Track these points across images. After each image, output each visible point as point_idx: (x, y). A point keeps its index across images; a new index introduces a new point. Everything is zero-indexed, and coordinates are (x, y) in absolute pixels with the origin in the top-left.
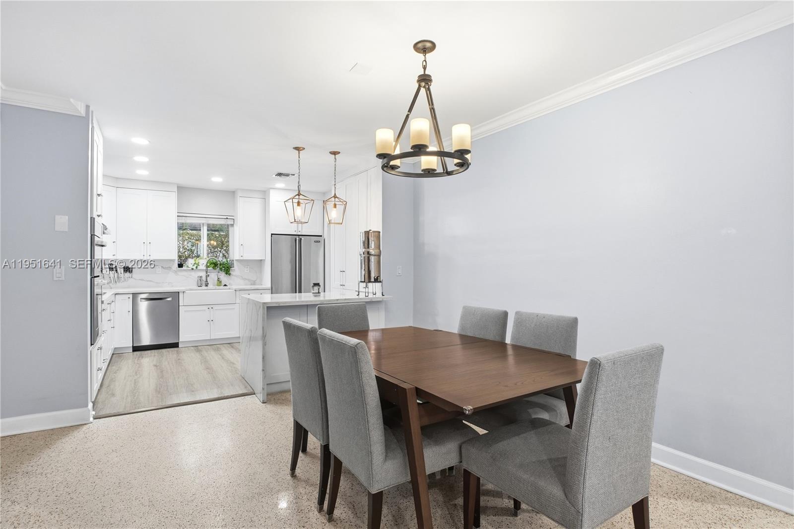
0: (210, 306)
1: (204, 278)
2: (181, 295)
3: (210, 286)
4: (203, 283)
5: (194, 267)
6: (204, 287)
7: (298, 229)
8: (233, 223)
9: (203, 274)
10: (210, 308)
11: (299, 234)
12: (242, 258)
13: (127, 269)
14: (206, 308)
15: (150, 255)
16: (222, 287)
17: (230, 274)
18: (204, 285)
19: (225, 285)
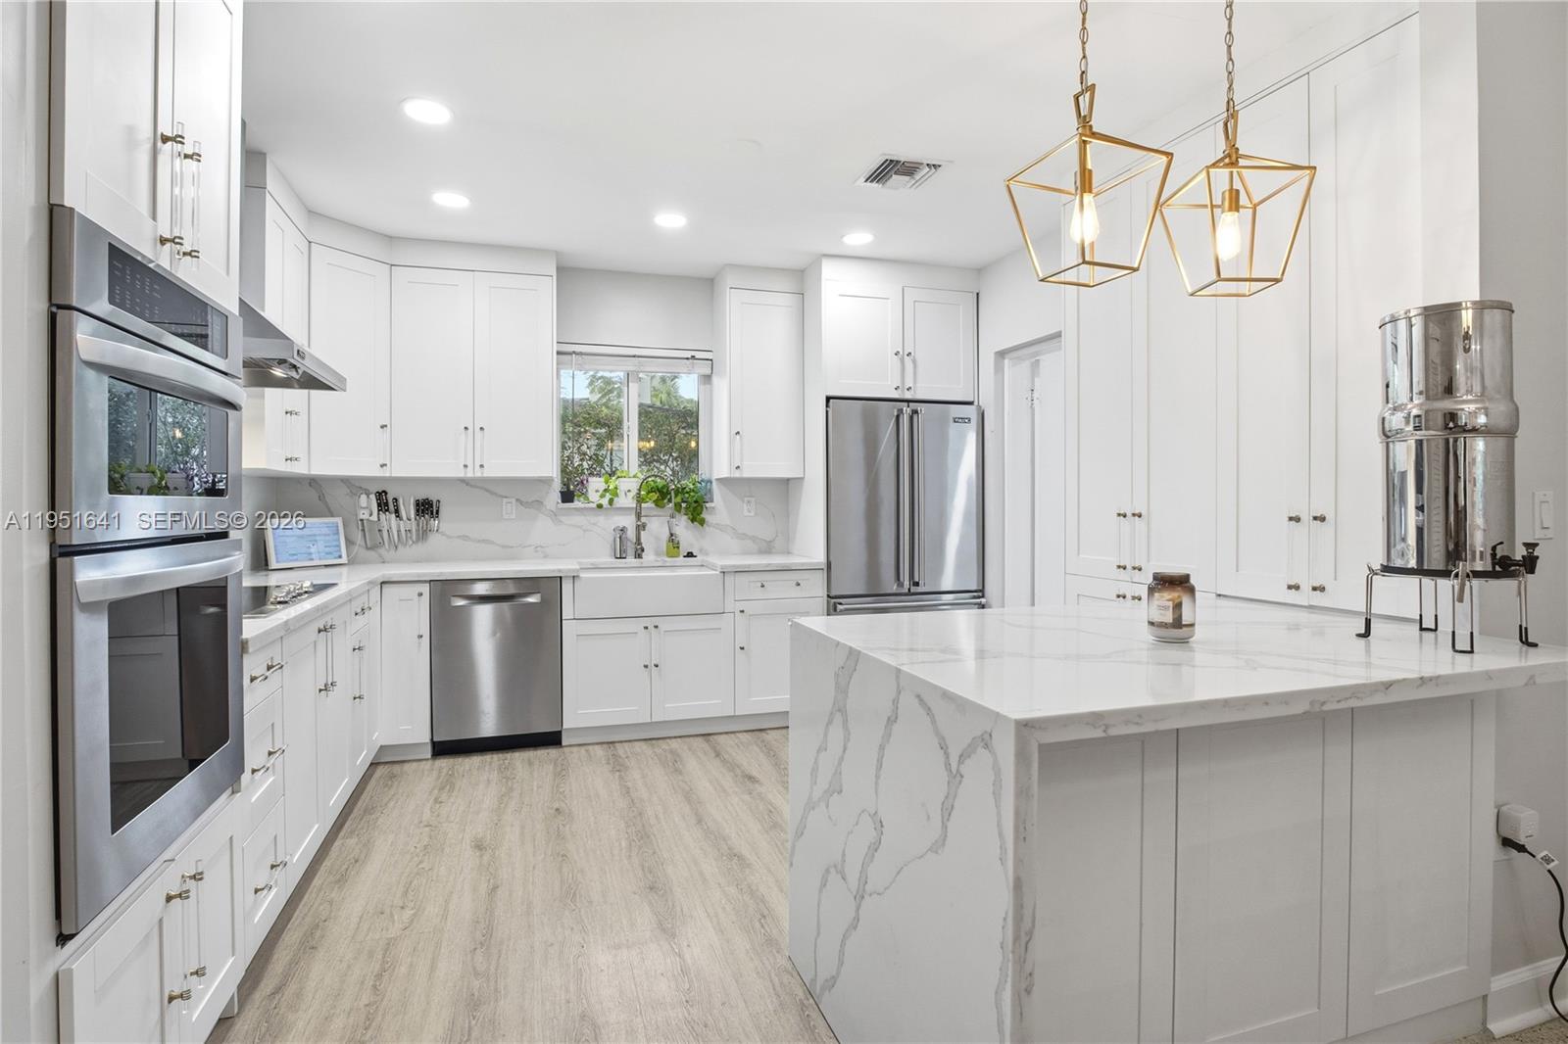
0: (651, 622)
1: (631, 534)
2: (567, 587)
3: (649, 557)
4: (629, 547)
5: (605, 502)
6: (631, 560)
7: (903, 382)
8: (708, 372)
9: (629, 522)
10: (651, 627)
11: (908, 396)
12: (737, 474)
13: (426, 508)
14: (636, 626)
15: (482, 466)
16: (681, 560)
17: (702, 522)
18: (631, 551)
19: (690, 555)
